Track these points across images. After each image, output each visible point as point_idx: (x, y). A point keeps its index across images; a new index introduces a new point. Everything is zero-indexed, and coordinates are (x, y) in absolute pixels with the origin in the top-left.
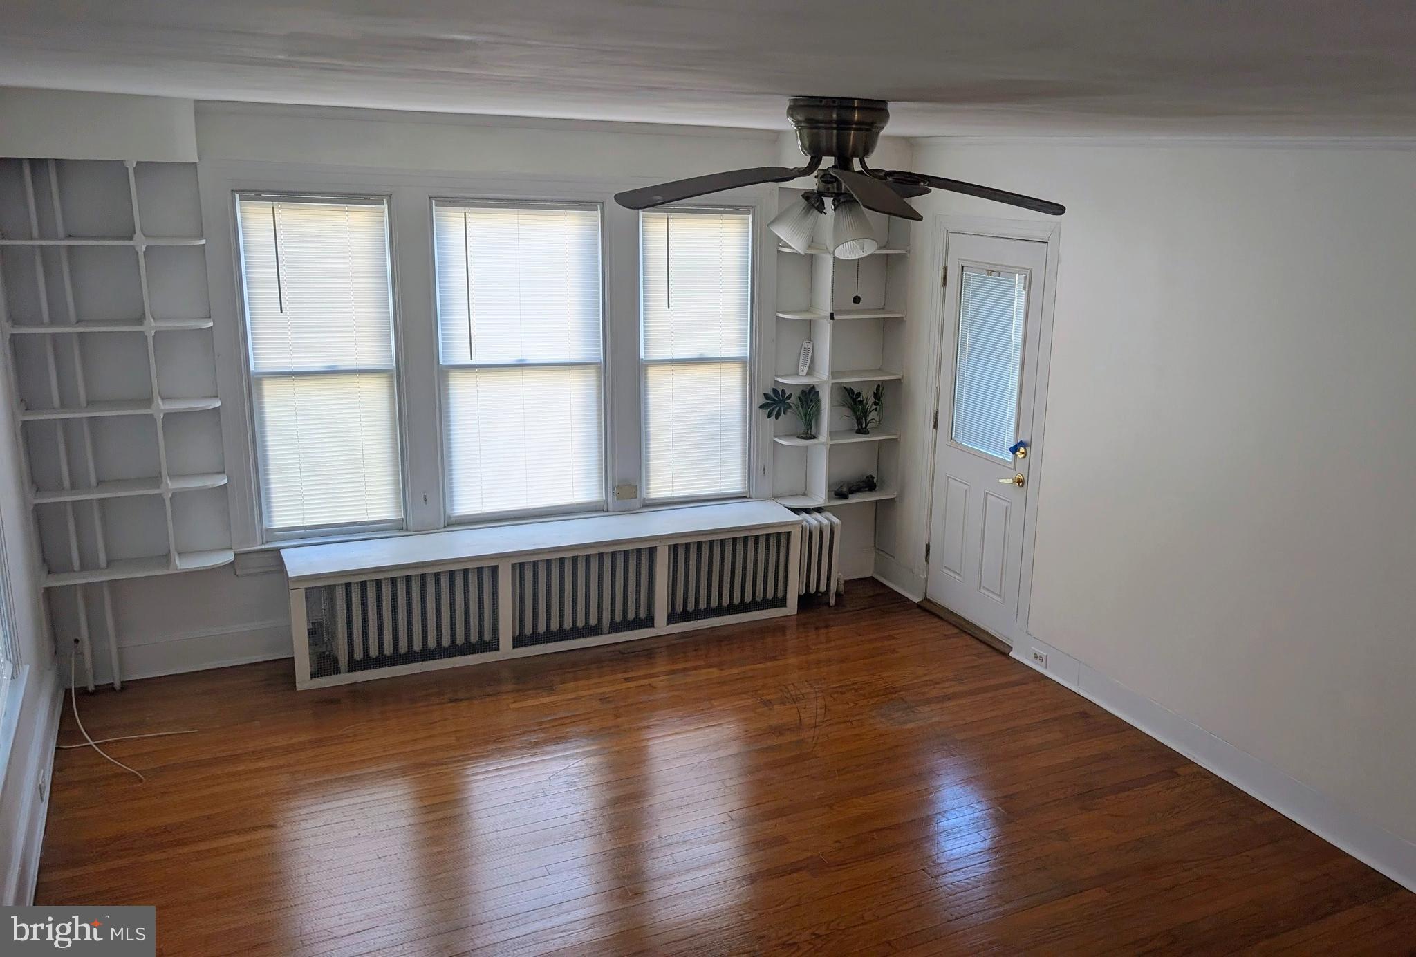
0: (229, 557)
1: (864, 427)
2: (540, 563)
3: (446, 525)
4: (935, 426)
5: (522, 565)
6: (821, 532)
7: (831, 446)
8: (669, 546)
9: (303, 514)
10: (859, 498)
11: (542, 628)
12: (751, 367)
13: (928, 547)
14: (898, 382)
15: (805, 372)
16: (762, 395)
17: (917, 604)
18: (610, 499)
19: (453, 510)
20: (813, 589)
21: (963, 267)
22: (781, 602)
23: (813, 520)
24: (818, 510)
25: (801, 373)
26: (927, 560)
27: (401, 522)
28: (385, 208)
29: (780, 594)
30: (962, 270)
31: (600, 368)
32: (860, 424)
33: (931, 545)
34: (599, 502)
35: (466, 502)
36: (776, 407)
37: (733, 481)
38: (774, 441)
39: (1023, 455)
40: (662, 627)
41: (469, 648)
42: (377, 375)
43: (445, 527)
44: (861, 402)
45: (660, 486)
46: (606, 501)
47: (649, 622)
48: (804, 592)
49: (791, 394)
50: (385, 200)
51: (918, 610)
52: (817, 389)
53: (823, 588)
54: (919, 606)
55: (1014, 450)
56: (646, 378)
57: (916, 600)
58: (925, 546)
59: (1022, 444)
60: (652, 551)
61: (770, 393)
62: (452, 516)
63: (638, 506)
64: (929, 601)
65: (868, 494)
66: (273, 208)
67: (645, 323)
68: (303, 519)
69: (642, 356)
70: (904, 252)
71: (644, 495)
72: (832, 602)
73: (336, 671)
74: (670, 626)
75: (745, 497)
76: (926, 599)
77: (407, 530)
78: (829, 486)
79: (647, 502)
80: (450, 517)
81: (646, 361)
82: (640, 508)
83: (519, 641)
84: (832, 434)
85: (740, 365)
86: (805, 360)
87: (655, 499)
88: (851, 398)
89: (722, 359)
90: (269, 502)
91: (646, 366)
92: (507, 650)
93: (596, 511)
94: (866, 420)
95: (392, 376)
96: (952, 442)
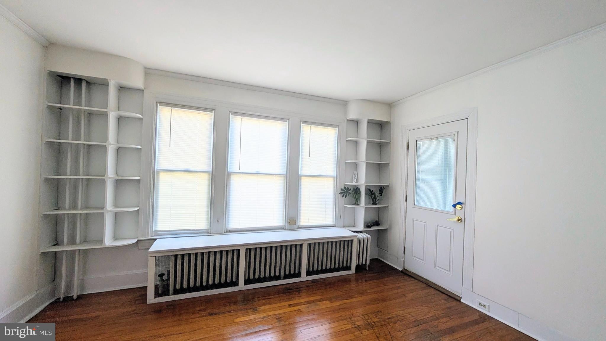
0: (135, 241)
1: (375, 202)
2: (257, 249)
3: (225, 232)
4: (406, 200)
5: (250, 249)
6: (364, 241)
7: (365, 208)
8: (308, 243)
9: (170, 225)
10: (375, 228)
11: (257, 276)
12: (337, 179)
13: (405, 248)
14: (388, 186)
15: (355, 182)
16: (340, 189)
17: (401, 271)
18: (286, 225)
19: (228, 226)
20: (360, 263)
21: (417, 141)
22: (349, 268)
23: (360, 236)
24: (361, 232)
25: (353, 182)
26: (404, 253)
27: (208, 230)
28: (213, 114)
29: (348, 265)
30: (417, 142)
31: (285, 176)
32: (373, 201)
33: (406, 247)
34: (283, 226)
35: (234, 223)
36: (345, 194)
37: (330, 221)
38: (344, 206)
39: (461, 208)
40: (304, 277)
41: (226, 285)
42: (204, 173)
43: (225, 233)
44: (374, 194)
45: (303, 221)
46: (285, 226)
47: (299, 275)
48: (357, 264)
49: (350, 189)
50: (213, 111)
51: (401, 274)
52: (359, 188)
53: (364, 263)
54: (402, 272)
55: (454, 206)
56: (301, 181)
57: (401, 269)
58: (403, 248)
59: (459, 203)
60: (301, 245)
61: (343, 188)
62: (228, 228)
63: (296, 227)
64: (406, 270)
65: (377, 227)
66: (171, 109)
67: (301, 161)
68: (169, 227)
69: (300, 173)
70: (389, 141)
71: (298, 224)
72: (367, 268)
73: (168, 294)
74: (307, 277)
75: (334, 226)
76: (404, 269)
77: (210, 233)
78: (365, 223)
79: (299, 226)
80: (227, 229)
81: (301, 175)
82: (297, 229)
83: (247, 282)
84: (366, 204)
85: (333, 179)
86: (355, 176)
87: (302, 226)
88: (370, 193)
89: (327, 176)
90: (156, 220)
91: (301, 177)
92: (241, 286)
93: (281, 229)
94: (376, 200)
95: (210, 174)
96: (415, 206)
